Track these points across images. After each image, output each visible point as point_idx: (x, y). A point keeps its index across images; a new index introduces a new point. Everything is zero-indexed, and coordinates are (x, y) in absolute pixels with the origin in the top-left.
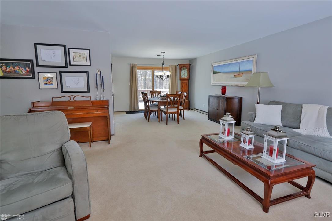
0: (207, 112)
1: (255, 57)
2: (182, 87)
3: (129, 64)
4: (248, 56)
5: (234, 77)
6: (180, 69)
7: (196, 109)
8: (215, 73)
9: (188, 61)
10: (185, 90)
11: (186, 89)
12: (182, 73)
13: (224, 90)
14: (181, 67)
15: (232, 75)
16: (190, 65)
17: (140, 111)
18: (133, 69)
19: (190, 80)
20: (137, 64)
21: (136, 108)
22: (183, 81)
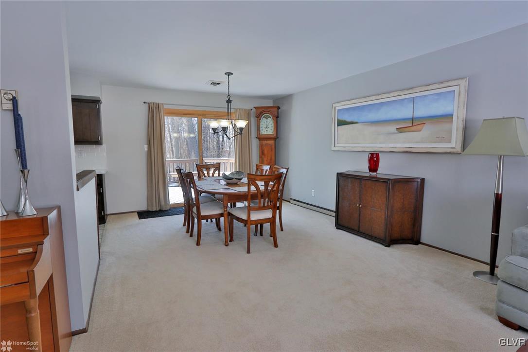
0: (333, 211)
1: (463, 83)
2: (262, 154)
3: (144, 103)
4: (441, 83)
5: (396, 132)
6: (259, 116)
7: (294, 200)
8: (341, 123)
9: (272, 101)
10: (269, 160)
11: (271, 159)
12: (261, 126)
13: (374, 161)
14: (260, 113)
15: (393, 128)
16: (279, 108)
17: (172, 211)
18: (154, 113)
19: (277, 139)
20: (163, 104)
21: (163, 203)
22: (265, 142)
